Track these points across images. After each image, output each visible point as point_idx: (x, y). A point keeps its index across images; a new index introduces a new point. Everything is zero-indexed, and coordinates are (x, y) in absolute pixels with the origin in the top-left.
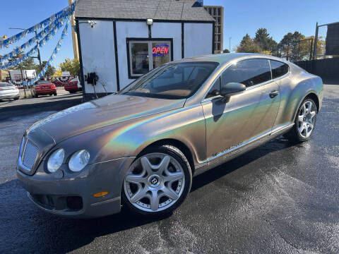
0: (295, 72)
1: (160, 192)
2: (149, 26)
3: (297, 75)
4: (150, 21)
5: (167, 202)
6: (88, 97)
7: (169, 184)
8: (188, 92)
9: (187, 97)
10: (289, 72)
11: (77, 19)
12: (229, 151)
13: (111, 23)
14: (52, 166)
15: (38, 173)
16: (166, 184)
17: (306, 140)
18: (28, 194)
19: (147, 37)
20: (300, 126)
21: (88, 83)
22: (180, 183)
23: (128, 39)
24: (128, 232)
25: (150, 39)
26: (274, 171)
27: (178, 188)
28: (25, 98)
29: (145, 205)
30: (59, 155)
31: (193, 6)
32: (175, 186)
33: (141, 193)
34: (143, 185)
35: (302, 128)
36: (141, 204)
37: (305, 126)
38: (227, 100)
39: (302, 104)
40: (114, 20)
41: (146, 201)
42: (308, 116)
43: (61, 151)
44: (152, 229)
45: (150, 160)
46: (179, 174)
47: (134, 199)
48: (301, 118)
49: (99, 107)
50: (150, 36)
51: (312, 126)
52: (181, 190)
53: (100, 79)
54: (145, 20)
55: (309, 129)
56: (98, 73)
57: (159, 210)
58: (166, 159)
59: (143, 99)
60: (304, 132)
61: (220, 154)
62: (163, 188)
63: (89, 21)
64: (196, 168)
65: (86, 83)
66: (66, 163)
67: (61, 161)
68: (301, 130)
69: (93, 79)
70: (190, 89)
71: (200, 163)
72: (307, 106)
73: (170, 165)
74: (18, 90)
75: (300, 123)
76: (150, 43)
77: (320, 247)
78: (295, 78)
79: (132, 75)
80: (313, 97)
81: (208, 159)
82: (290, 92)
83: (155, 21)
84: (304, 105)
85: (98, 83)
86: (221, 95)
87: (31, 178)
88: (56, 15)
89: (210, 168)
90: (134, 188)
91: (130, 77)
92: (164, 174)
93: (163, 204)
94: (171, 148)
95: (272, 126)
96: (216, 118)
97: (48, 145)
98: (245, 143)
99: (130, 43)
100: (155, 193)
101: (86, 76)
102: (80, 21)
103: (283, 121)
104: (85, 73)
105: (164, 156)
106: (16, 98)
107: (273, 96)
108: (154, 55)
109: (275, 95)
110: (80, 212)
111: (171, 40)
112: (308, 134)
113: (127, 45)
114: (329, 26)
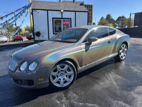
0: (119, 33)
1: (64, 79)
2: (62, 13)
3: (119, 34)
4: (62, 11)
5: (67, 83)
6: (36, 42)
7: (68, 76)
8: (76, 40)
9: (75, 42)
10: (116, 33)
11: (32, 10)
12: (91, 64)
13: (46, 11)
14: (22, 69)
15: (17, 71)
16: (66, 76)
17: (123, 60)
18: (12, 79)
19: (61, 17)
20: (120, 55)
21: (36, 36)
22: (72, 76)
23: (53, 18)
24: (51, 94)
25: (62, 18)
26: (109, 72)
27: (71, 78)
28: (10, 41)
29: (58, 84)
30: (25, 64)
31: (80, 5)
32: (70, 77)
33: (56, 79)
34: (57, 76)
35: (121, 55)
36: (57, 84)
37: (122, 54)
38: (91, 44)
39: (121, 46)
40: (48, 10)
41: (58, 82)
42: (124, 51)
43: (26, 63)
44: (60, 93)
45: (60, 67)
46: (72, 72)
47: (54, 82)
48: (121, 51)
49: (41, 46)
50: (62, 17)
51: (125, 55)
52: (72, 78)
53: (41, 34)
54: (60, 11)
55: (124, 55)
56: (41, 32)
57: (63, 86)
58: (67, 66)
59: (58, 43)
60: (122, 57)
61: (88, 65)
62: (65, 78)
63: (37, 11)
64: (78, 70)
65: (35, 36)
66: (28, 67)
67: (26, 67)
68: (121, 56)
69: (38, 34)
70: (76, 39)
71: (80, 68)
72: (123, 47)
73: (68, 69)
74: (7, 38)
75: (120, 53)
76: (62, 20)
77: (124, 100)
78: (118, 35)
79: (55, 33)
80: (126, 43)
81: (83, 67)
82: (116, 41)
83: (64, 11)
84: (122, 46)
85: (40, 36)
86: (88, 42)
87: (14, 73)
88: (23, 7)
89: (84, 70)
90: (54, 78)
91: (54, 34)
92: (66, 72)
93: (65, 84)
94: (69, 62)
95: (109, 54)
96: (86, 51)
97: (20, 60)
98: (98, 61)
99: (54, 19)
100: (62, 80)
101: (35, 33)
102: (33, 10)
103: (113, 52)
104: (35, 32)
105: (66, 65)
106: (6, 42)
107: (109, 42)
109: (110, 42)
110: (33, 86)
111: (71, 19)
112: (124, 58)
113: (53, 20)
114: (135, 14)
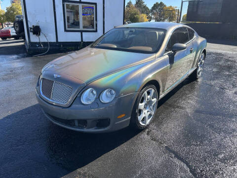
17: (199, 78)
19: (78, 0)
20: (198, 69)
21: (34, 34)
23: (64, 1)
25: (80, 2)
42: (201, 63)
50: (80, 0)
53: (42, 31)
55: (201, 71)
60: (199, 73)
64: (160, 96)
65: (31, 34)
66: (98, 98)
69: (37, 30)
72: (202, 57)
76: (80, 6)
79: (67, 29)
80: (205, 52)
85: (41, 34)
86: (172, 51)
87: (66, 109)
91: (66, 30)
99: (65, 3)
101: (31, 28)
104: (30, 26)
107: (191, 51)
108: (83, 14)
110: (106, 129)
111: (96, 4)
113: (63, 5)
114: (189, 1)
